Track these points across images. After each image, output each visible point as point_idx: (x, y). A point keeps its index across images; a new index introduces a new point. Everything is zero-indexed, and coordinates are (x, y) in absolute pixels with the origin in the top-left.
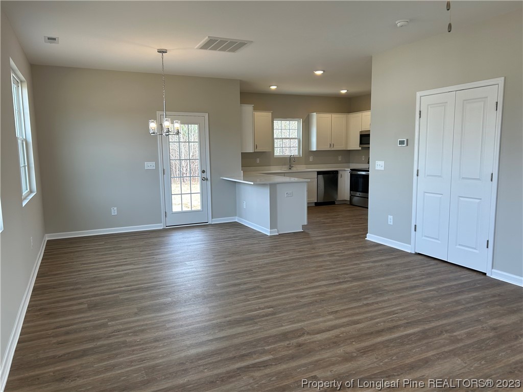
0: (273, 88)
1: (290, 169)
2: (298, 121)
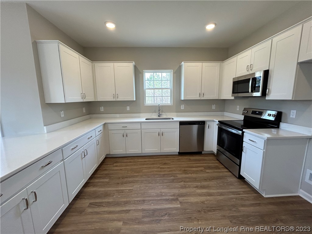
1: (159, 116)
2: (170, 73)
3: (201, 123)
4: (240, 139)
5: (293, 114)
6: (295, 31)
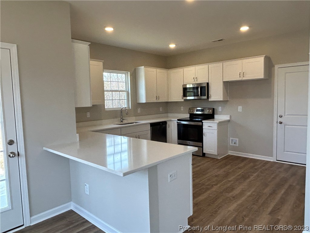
0: (109, 29)
1: (122, 121)
2: (126, 74)
3: (165, 123)
4: (200, 128)
5: (220, 109)
6: (220, 65)
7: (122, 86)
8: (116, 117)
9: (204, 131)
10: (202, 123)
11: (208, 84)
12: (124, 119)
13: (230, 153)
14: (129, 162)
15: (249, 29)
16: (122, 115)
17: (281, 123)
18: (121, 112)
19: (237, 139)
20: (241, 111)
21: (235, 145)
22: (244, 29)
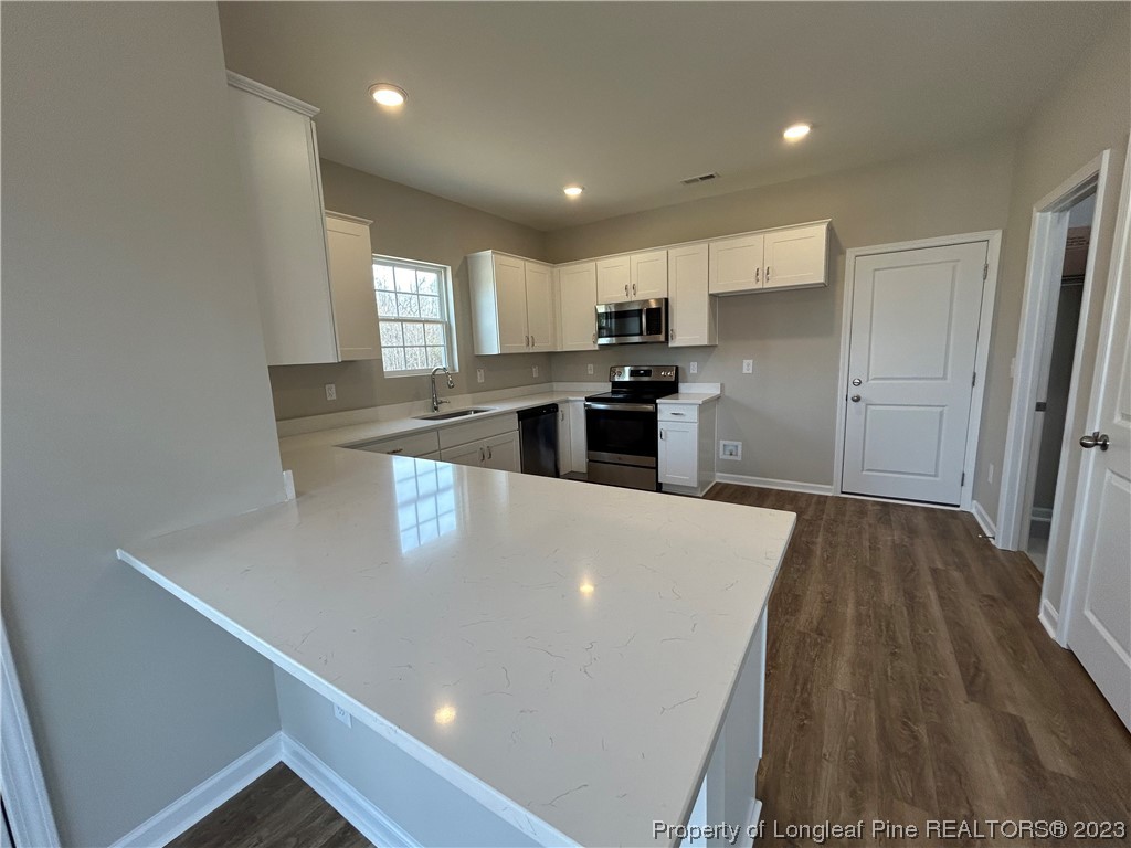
1: (436, 409)
2: (439, 273)
3: (552, 409)
4: (652, 419)
5: (693, 368)
6: (700, 248)
7: (431, 309)
8: (417, 397)
9: (661, 426)
10: (656, 405)
11: (667, 300)
12: (442, 402)
13: (721, 477)
14: (458, 516)
15: (810, 133)
16: (434, 391)
17: (857, 399)
18: (433, 382)
19: (740, 444)
20: (751, 372)
21: (732, 458)
22: (797, 133)
